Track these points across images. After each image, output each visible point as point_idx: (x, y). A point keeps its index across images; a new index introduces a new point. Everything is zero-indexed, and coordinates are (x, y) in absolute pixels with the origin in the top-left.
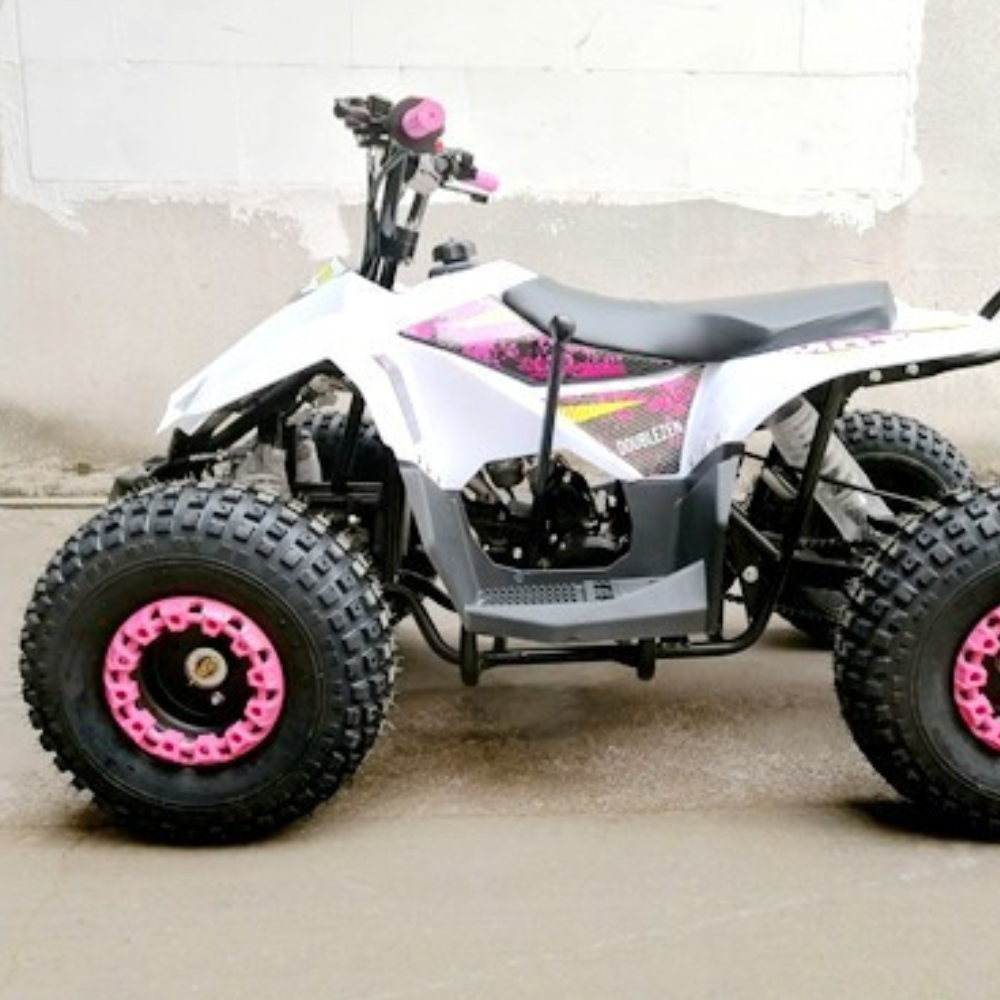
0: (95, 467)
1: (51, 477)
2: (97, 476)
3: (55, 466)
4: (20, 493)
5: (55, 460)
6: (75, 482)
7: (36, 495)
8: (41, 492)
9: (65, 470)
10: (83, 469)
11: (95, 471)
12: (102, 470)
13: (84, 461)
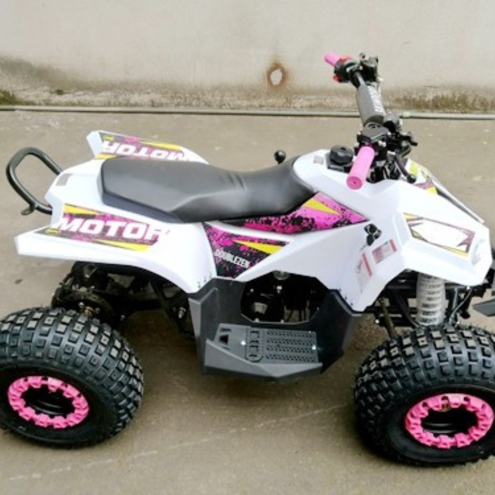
0: (65, 91)
1: (46, 96)
2: (67, 95)
3: (47, 91)
4: (33, 103)
5: (46, 88)
6: (57, 98)
7: (40, 105)
8: (42, 103)
9: (52, 93)
10: (60, 92)
11: (66, 93)
12: (69, 93)
13: (60, 89)
